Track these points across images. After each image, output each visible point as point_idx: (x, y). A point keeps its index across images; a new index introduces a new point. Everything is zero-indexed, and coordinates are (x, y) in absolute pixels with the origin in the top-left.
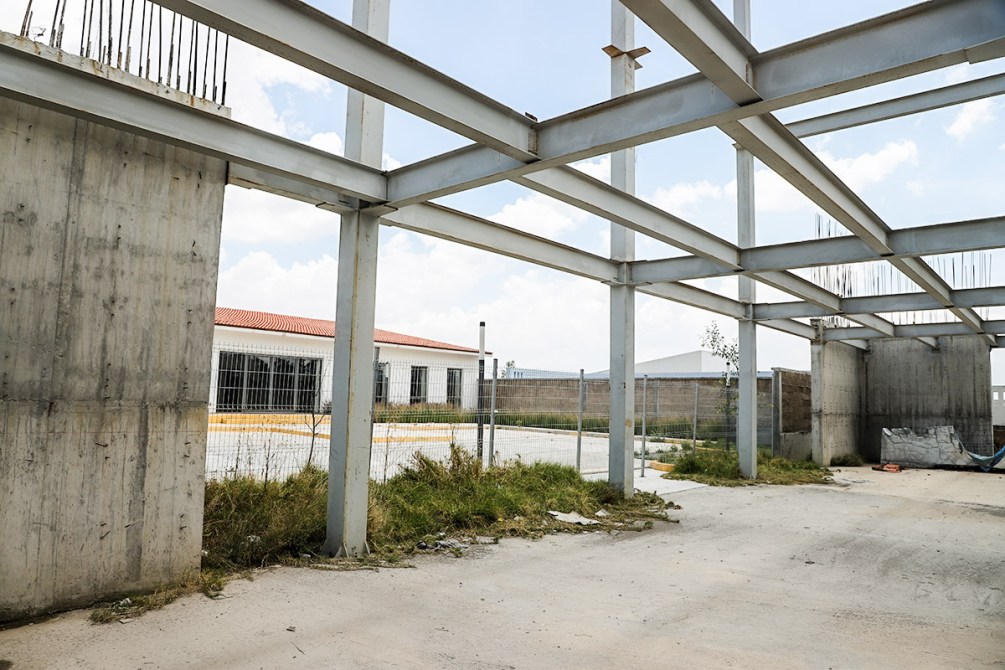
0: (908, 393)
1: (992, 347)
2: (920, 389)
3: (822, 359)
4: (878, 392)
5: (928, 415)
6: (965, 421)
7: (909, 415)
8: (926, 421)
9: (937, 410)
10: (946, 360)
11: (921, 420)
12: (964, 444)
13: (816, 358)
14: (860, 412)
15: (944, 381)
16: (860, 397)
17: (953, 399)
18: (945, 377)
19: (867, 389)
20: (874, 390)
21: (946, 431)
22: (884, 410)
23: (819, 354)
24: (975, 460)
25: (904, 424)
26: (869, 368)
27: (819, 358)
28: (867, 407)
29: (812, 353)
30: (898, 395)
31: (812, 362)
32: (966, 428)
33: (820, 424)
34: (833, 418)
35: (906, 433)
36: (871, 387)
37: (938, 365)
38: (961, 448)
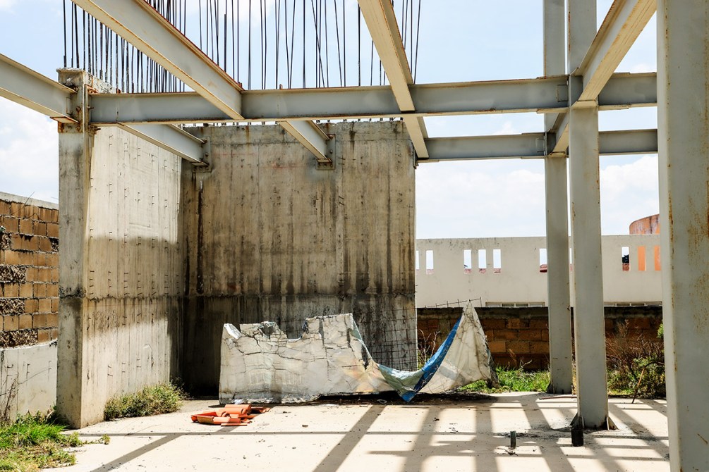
0: (276, 251)
1: (418, 159)
2: (297, 242)
3: (84, 166)
4: (222, 250)
5: (310, 293)
6: (373, 303)
7: (276, 294)
8: (306, 304)
9: (326, 282)
10: (345, 184)
11: (297, 304)
12: (370, 347)
13: (71, 165)
14: (187, 292)
15: (339, 226)
16: (187, 261)
17: (353, 261)
18: (340, 217)
19: (200, 245)
20: (215, 245)
21: (339, 324)
22: (232, 286)
23: (78, 155)
24: (389, 379)
25: (266, 314)
26: (205, 202)
27: (78, 164)
28: (200, 280)
29: (63, 153)
30: (257, 255)
31: (63, 175)
32: (374, 318)
33: (78, 322)
34: (115, 307)
35: (268, 332)
36: (208, 238)
37: (329, 194)
38: (365, 357)
